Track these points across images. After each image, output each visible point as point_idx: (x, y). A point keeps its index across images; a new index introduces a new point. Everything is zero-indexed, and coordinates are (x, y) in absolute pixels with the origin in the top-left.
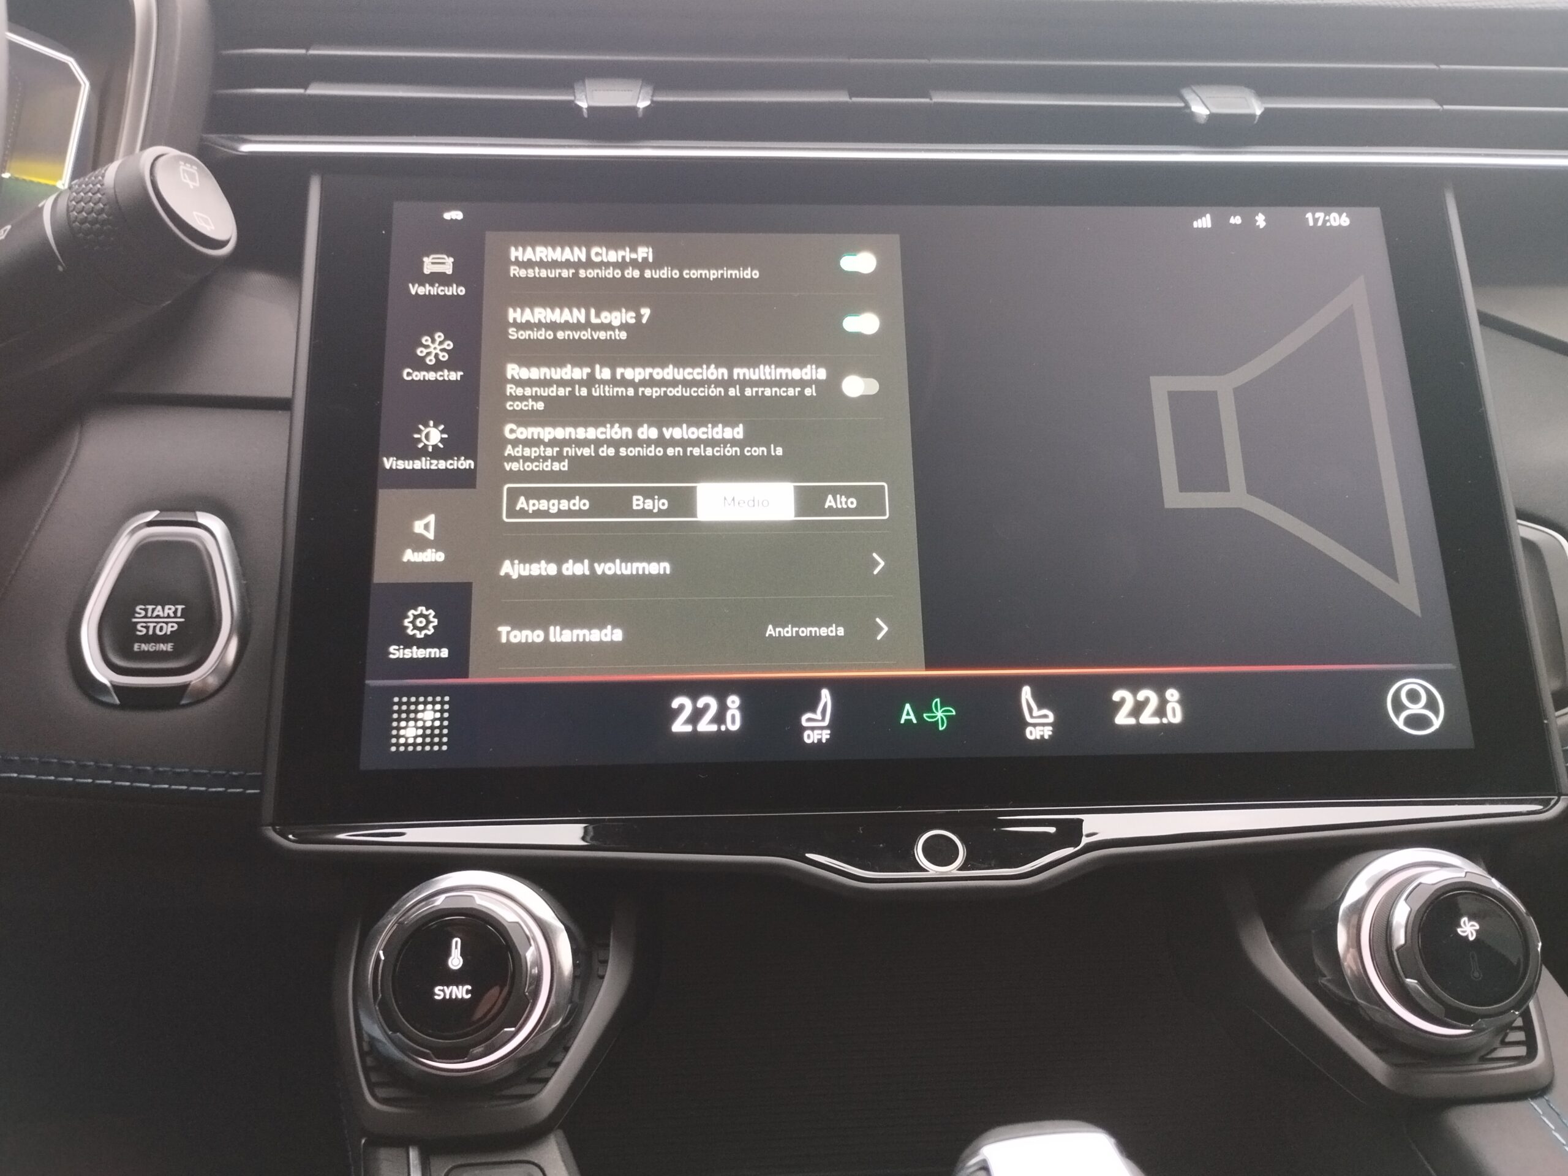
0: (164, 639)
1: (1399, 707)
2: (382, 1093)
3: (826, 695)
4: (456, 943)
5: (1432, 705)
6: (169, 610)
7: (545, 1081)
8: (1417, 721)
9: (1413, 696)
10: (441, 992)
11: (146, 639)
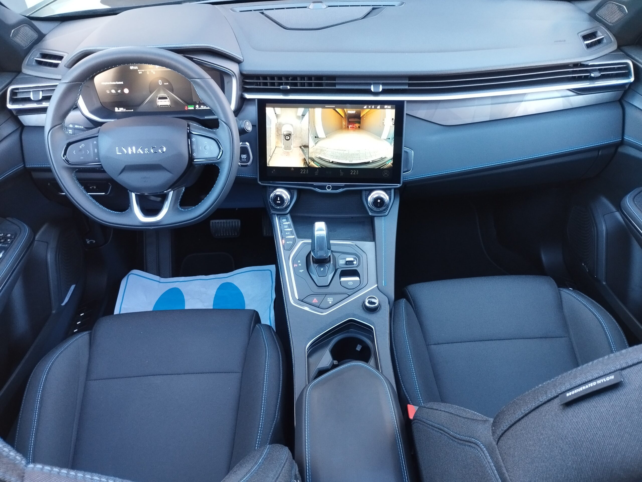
0: (245, 159)
1: (384, 173)
2: (273, 209)
3: (318, 170)
4: (279, 197)
5: (388, 173)
6: (245, 155)
7: (288, 209)
8: (386, 175)
9: (386, 172)
10: (277, 202)
11: (243, 159)
